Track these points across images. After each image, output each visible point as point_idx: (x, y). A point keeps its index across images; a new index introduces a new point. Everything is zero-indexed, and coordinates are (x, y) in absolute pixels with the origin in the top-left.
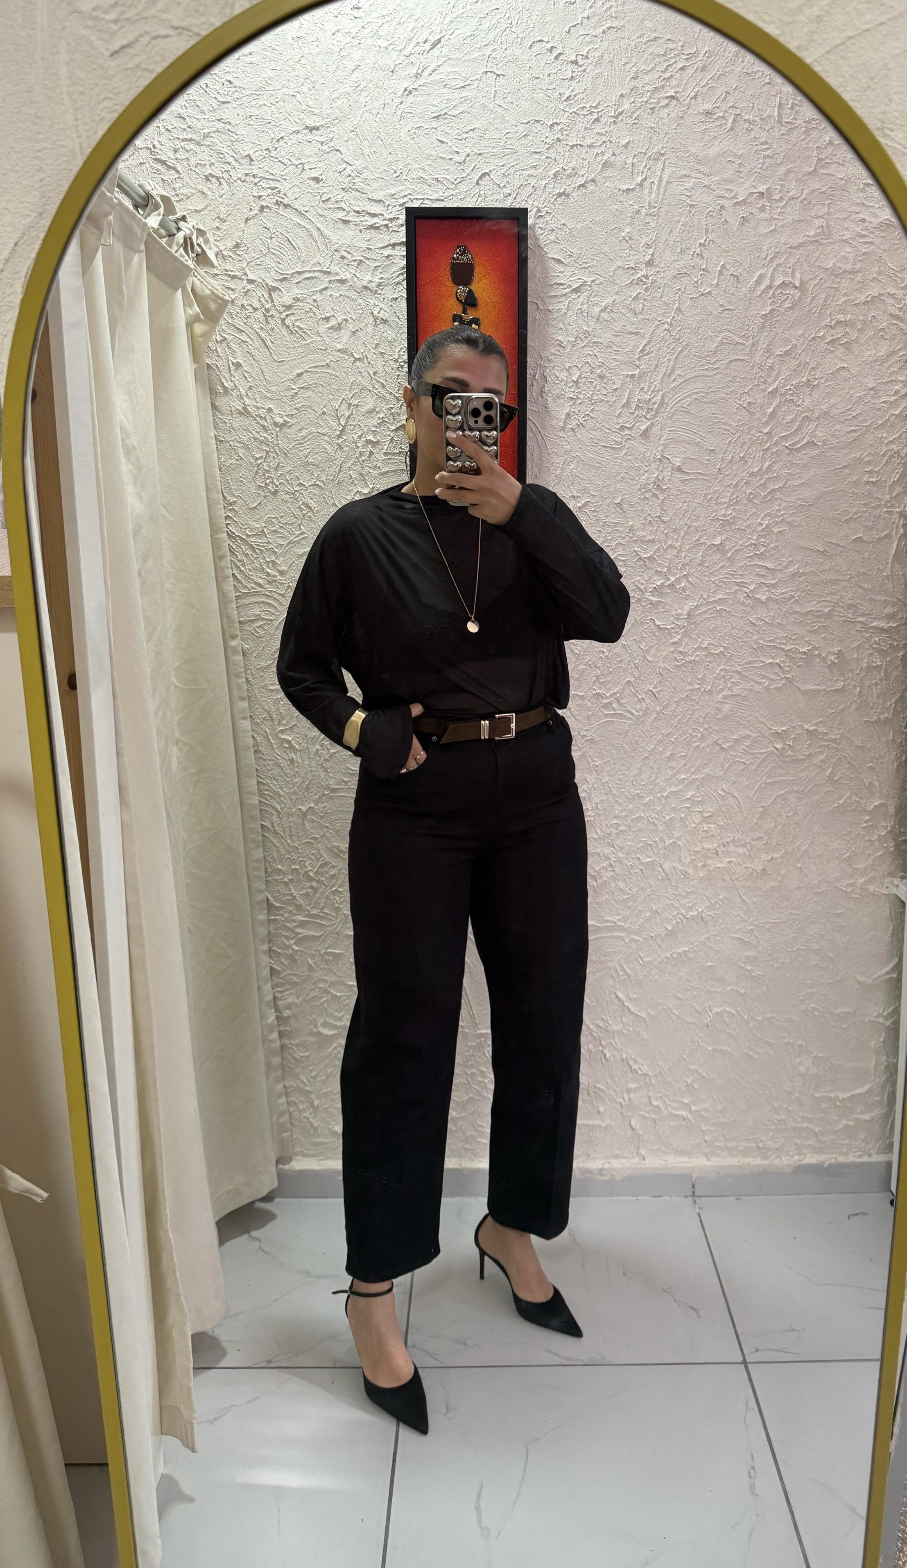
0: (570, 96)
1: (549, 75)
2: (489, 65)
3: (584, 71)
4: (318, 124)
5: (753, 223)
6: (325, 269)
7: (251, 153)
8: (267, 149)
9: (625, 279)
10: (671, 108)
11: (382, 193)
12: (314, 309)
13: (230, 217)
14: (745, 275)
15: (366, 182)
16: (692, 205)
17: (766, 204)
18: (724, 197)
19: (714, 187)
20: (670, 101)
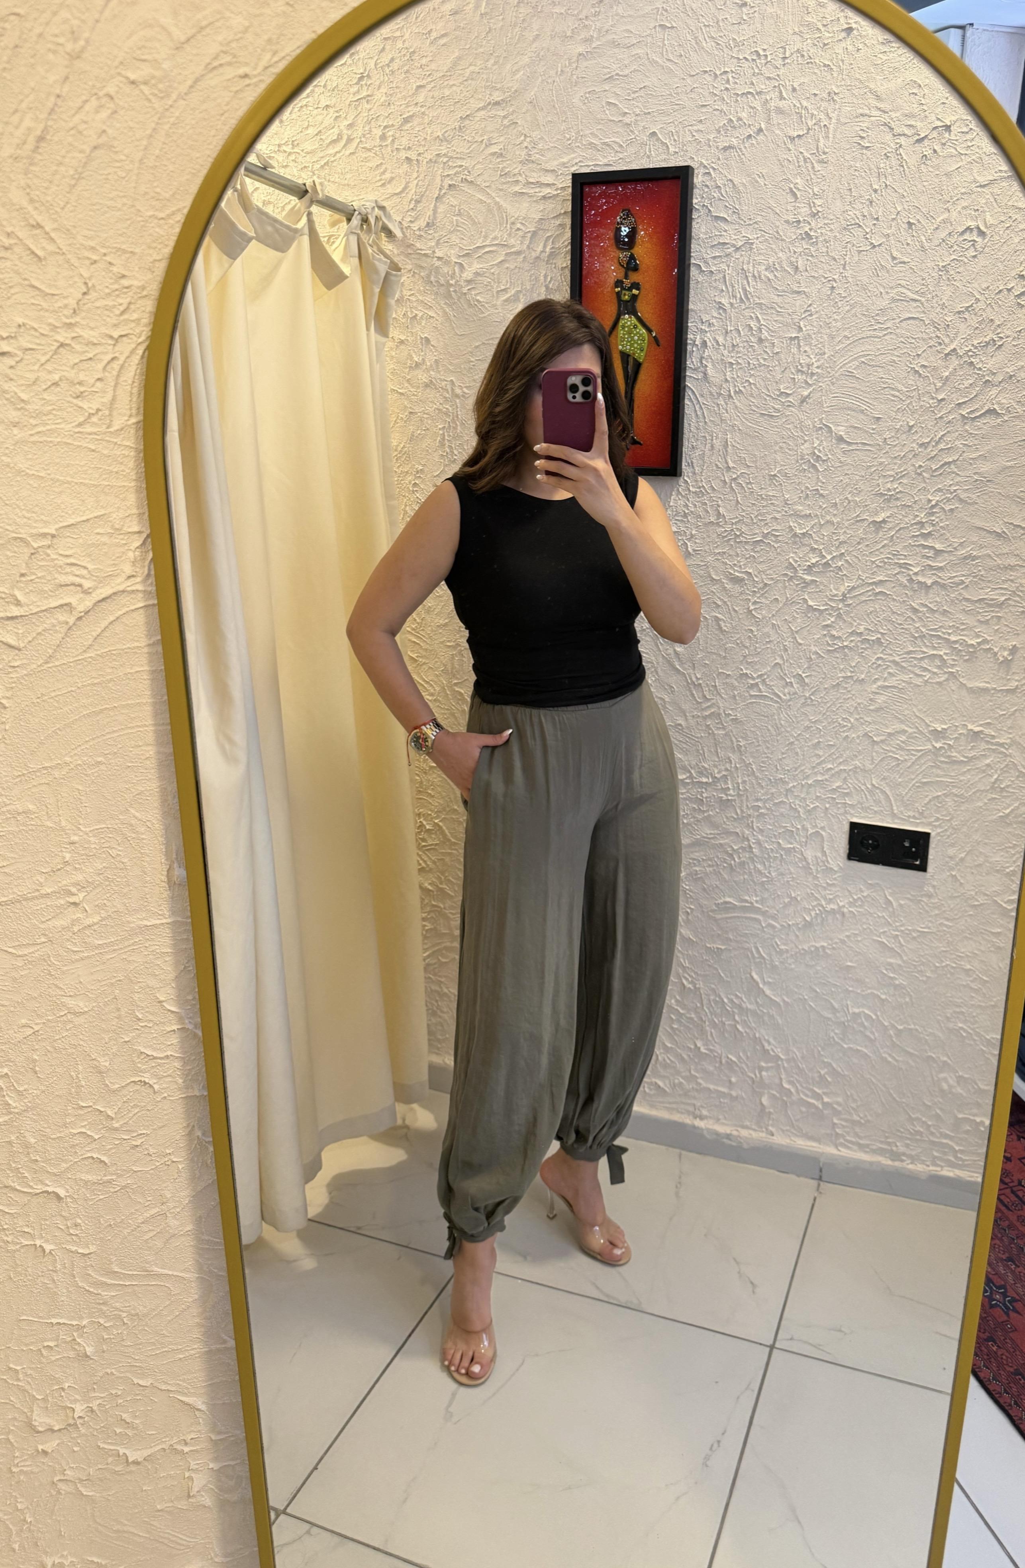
0: (741, 42)
2: (661, 18)
3: (757, 12)
4: (500, 99)
5: (937, 162)
6: (503, 242)
7: (441, 133)
8: (455, 129)
10: (848, 41)
11: (556, 163)
12: (492, 283)
13: (423, 198)
15: (541, 153)
16: (868, 147)
17: (953, 137)
18: (904, 135)
19: (893, 125)
20: (849, 35)
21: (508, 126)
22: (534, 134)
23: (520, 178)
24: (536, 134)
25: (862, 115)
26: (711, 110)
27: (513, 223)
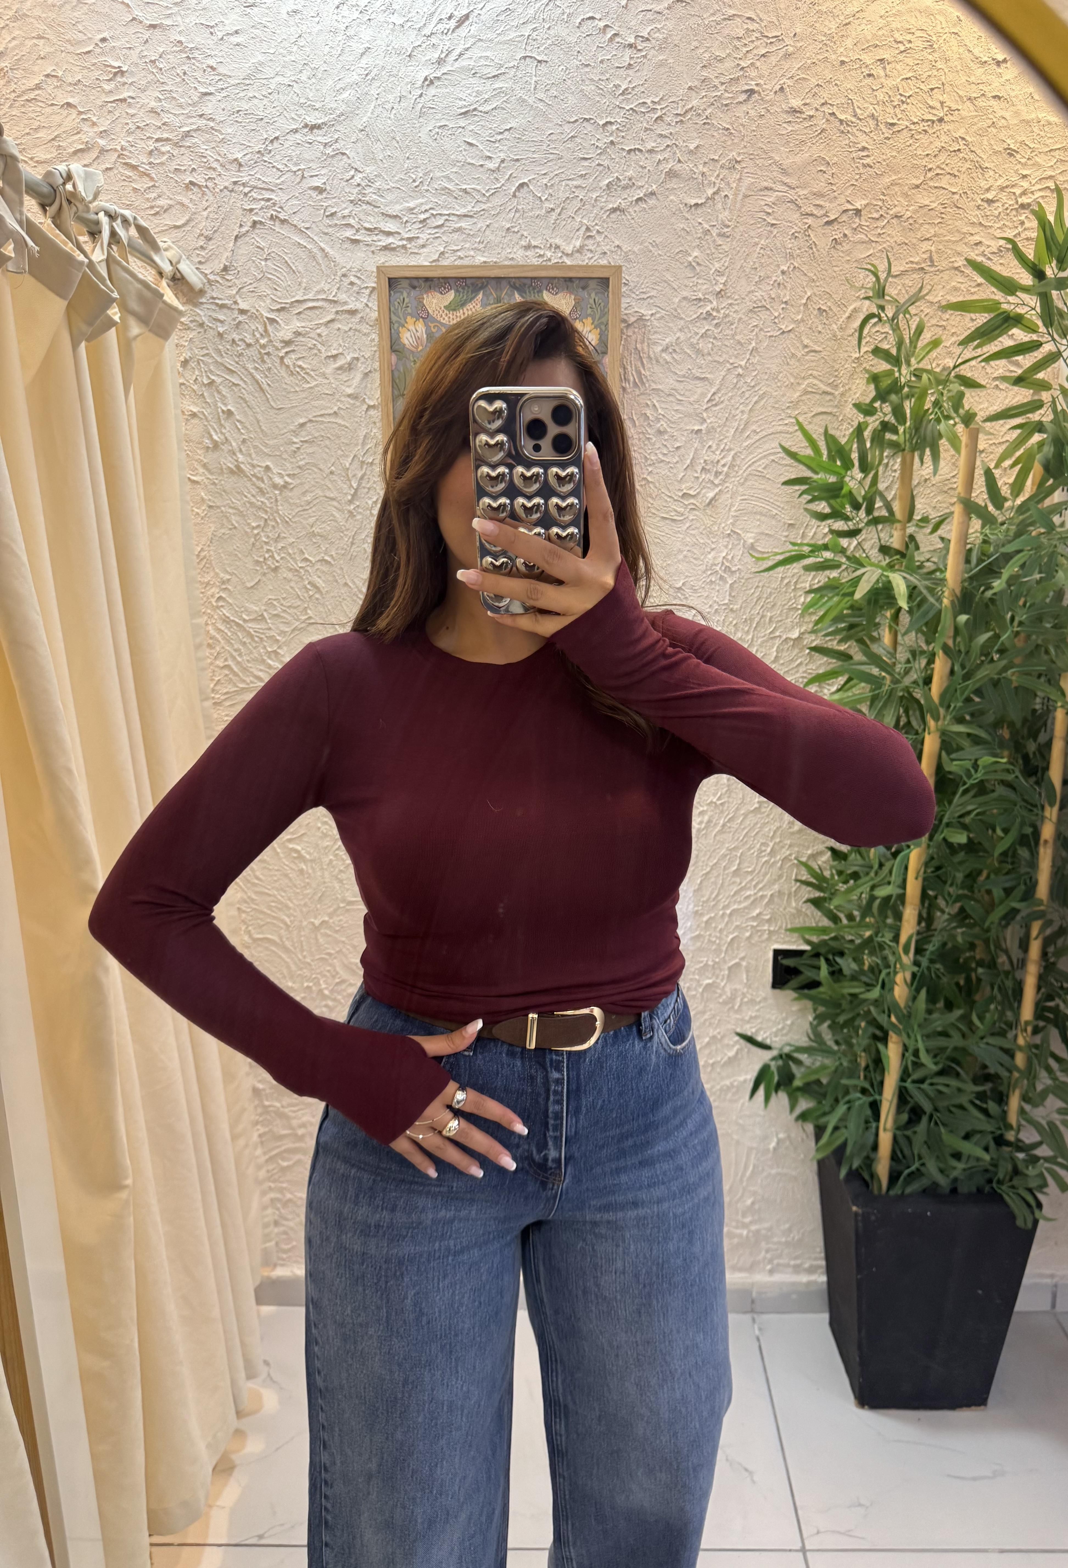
0: (626, 89)
1: (602, 62)
2: (529, 48)
3: (645, 57)
4: (320, 122)
5: (846, 247)
6: (331, 298)
7: (239, 156)
8: (259, 152)
9: (692, 313)
10: (750, 105)
11: (398, 207)
12: (319, 346)
13: (216, 235)
14: (835, 309)
15: (379, 192)
16: (773, 225)
17: (863, 223)
18: (812, 215)
19: (799, 202)
20: (750, 96)
21: (333, 156)
22: (368, 170)
23: (352, 221)
24: (370, 170)
25: (766, 188)
26: (593, 164)
27: (344, 275)
